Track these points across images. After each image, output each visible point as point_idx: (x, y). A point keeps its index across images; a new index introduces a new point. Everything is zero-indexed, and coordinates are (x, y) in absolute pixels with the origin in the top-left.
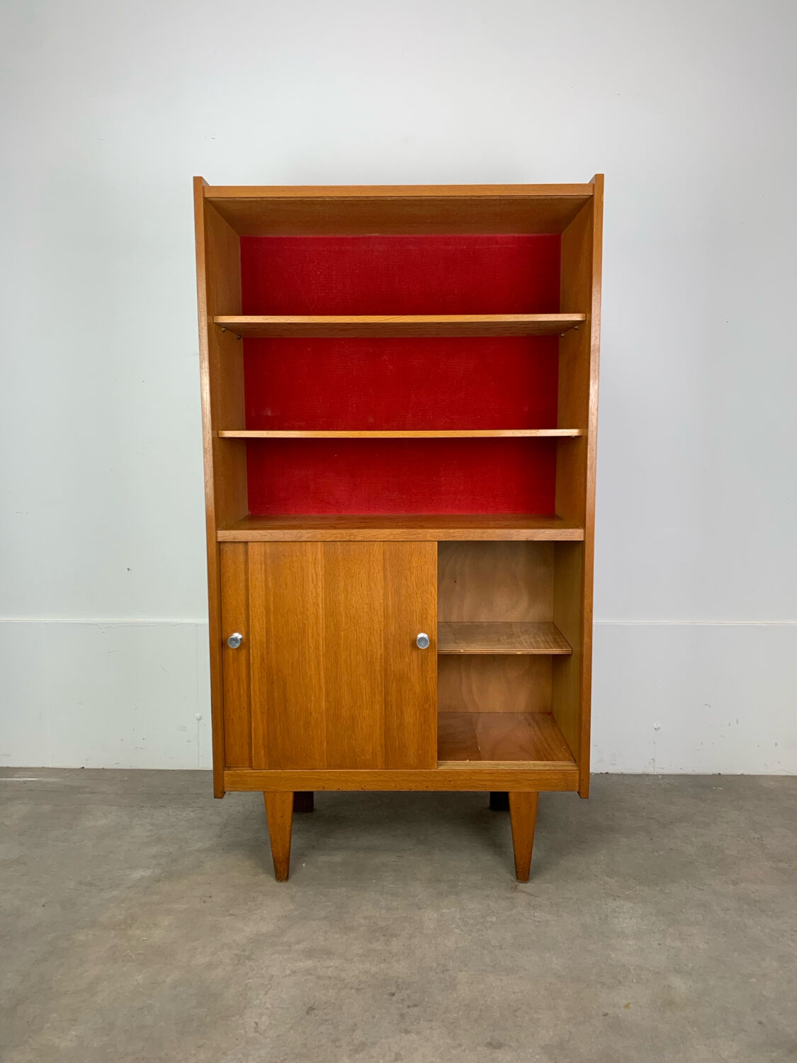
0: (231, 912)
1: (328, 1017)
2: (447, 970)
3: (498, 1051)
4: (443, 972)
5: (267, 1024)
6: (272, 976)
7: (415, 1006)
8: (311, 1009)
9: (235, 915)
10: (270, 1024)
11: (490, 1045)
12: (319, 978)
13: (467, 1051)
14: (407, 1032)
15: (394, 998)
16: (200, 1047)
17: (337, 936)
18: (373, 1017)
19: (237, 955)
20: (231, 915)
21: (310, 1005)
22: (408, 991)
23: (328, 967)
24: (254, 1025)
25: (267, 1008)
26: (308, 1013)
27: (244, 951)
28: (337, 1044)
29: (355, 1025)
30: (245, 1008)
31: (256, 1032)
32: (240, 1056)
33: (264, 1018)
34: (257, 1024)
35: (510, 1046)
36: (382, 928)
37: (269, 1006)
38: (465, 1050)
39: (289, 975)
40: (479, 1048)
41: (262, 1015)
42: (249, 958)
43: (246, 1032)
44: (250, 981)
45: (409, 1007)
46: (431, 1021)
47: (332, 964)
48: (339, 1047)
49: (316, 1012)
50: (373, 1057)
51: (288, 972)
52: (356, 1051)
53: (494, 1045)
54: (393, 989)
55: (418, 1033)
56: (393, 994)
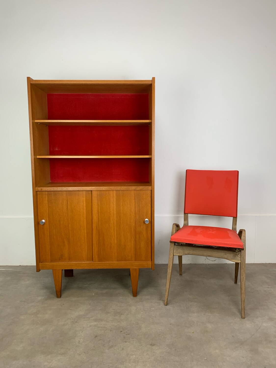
0: (70, 309)
1: (101, 339)
2: (139, 324)
3: (153, 346)
4: (137, 324)
5: (82, 341)
6: (84, 327)
7: (129, 334)
8: (96, 336)
9: (71, 310)
10: (83, 341)
11: (151, 345)
12: (98, 327)
13: (144, 347)
14: (126, 342)
15: (122, 333)
16: (61, 348)
17: (104, 315)
18: (115, 338)
19: (72, 321)
20: (70, 310)
21: (96, 335)
22: (126, 330)
23: (101, 324)
24: (78, 341)
25: (82, 337)
26: (95, 337)
27: (75, 320)
28: (104, 346)
29: (110, 340)
30: (75, 336)
31: (79, 343)
32: (74, 350)
33: (81, 340)
34: (79, 341)
35: (157, 345)
36: (118, 312)
37: (83, 336)
38: (143, 347)
39: (89, 327)
40: (148, 346)
41: (81, 338)
42: (76, 322)
43: (76, 343)
44: (77, 329)
45: (126, 335)
46: (133, 338)
47: (103, 323)
48: (105, 347)
49: (97, 337)
50: (115, 349)
51: (89, 326)
52: (110, 348)
53: (152, 345)
54: (122, 330)
55: (129, 342)
56: (122, 331)
